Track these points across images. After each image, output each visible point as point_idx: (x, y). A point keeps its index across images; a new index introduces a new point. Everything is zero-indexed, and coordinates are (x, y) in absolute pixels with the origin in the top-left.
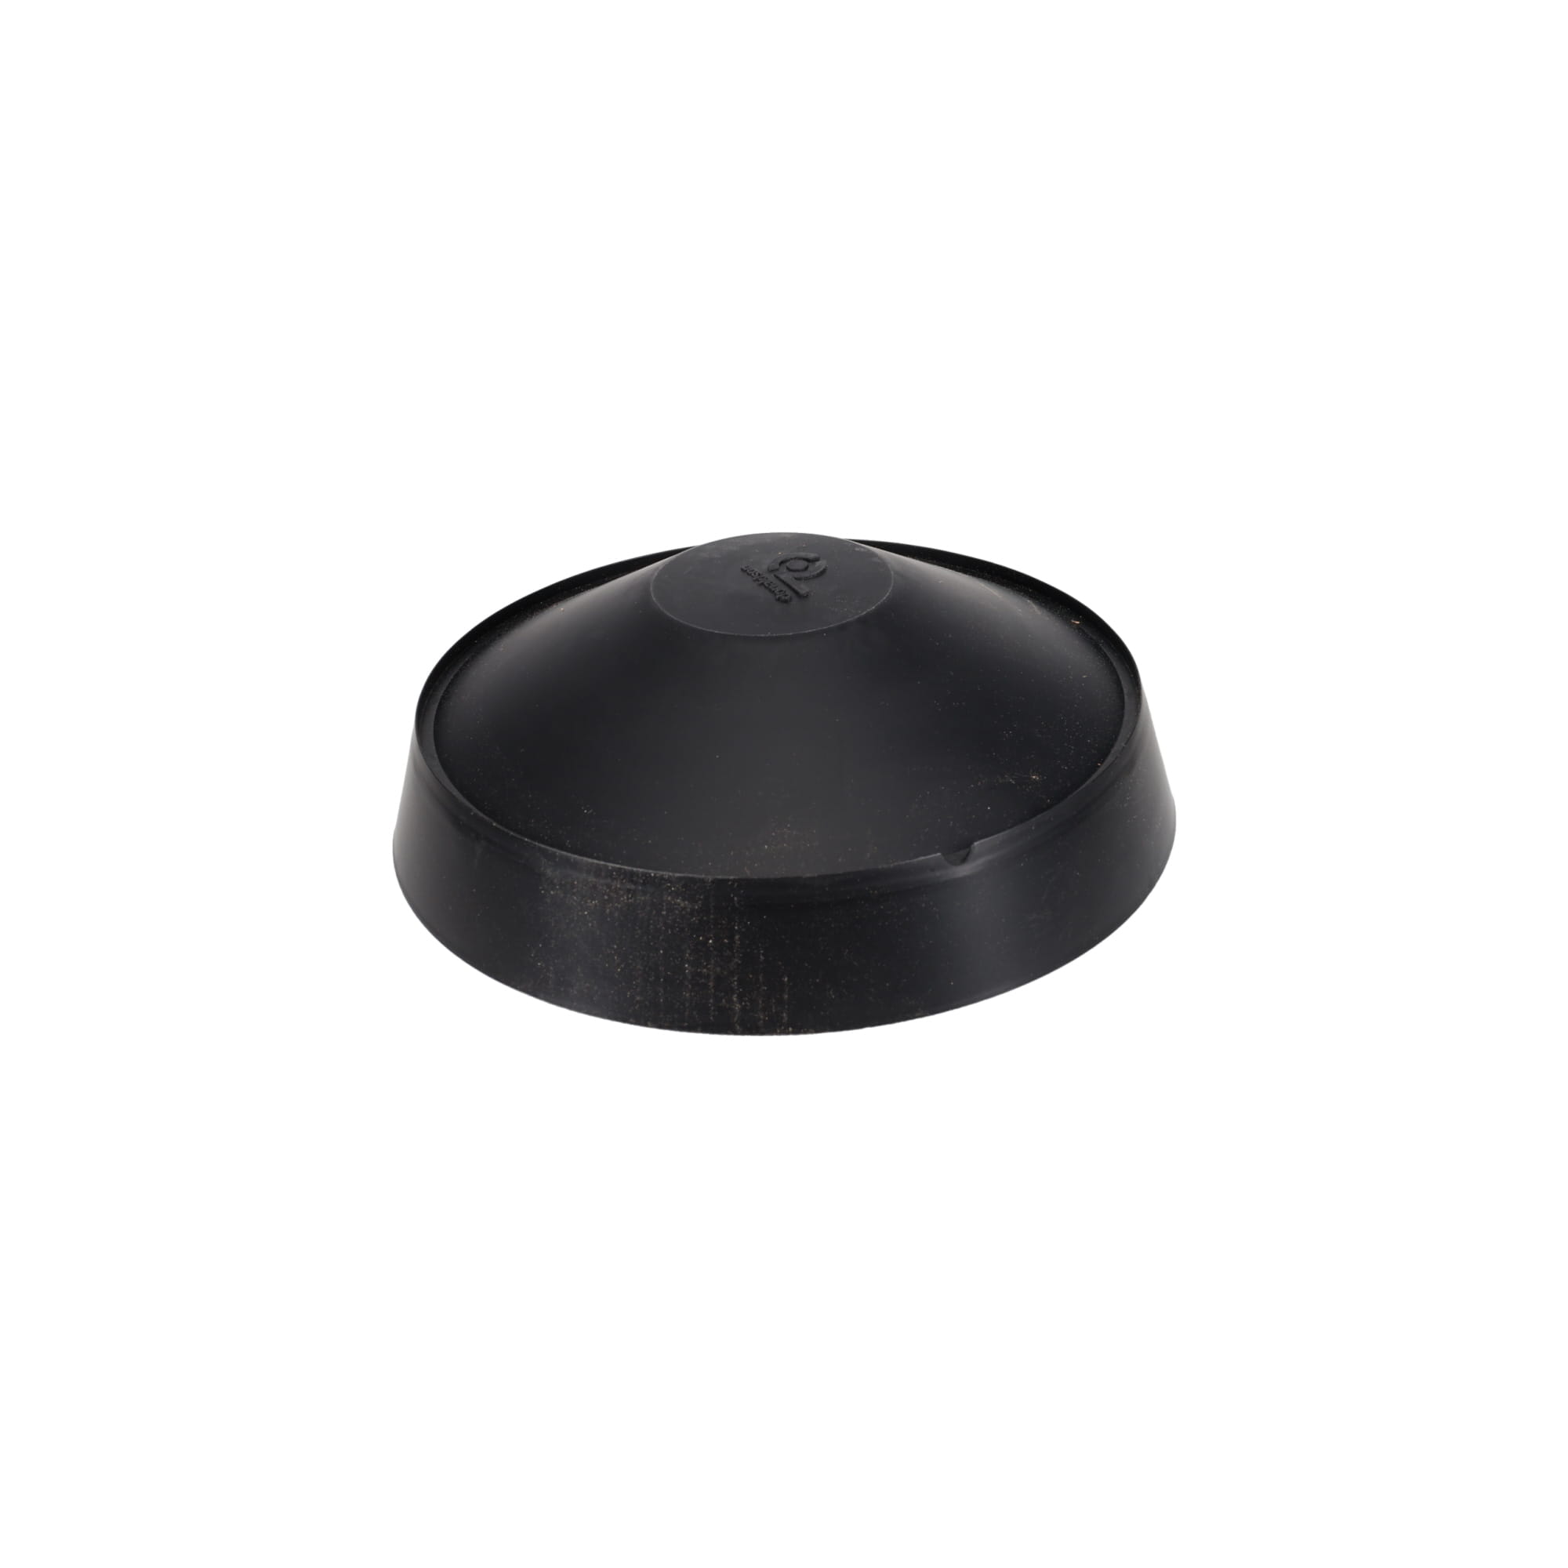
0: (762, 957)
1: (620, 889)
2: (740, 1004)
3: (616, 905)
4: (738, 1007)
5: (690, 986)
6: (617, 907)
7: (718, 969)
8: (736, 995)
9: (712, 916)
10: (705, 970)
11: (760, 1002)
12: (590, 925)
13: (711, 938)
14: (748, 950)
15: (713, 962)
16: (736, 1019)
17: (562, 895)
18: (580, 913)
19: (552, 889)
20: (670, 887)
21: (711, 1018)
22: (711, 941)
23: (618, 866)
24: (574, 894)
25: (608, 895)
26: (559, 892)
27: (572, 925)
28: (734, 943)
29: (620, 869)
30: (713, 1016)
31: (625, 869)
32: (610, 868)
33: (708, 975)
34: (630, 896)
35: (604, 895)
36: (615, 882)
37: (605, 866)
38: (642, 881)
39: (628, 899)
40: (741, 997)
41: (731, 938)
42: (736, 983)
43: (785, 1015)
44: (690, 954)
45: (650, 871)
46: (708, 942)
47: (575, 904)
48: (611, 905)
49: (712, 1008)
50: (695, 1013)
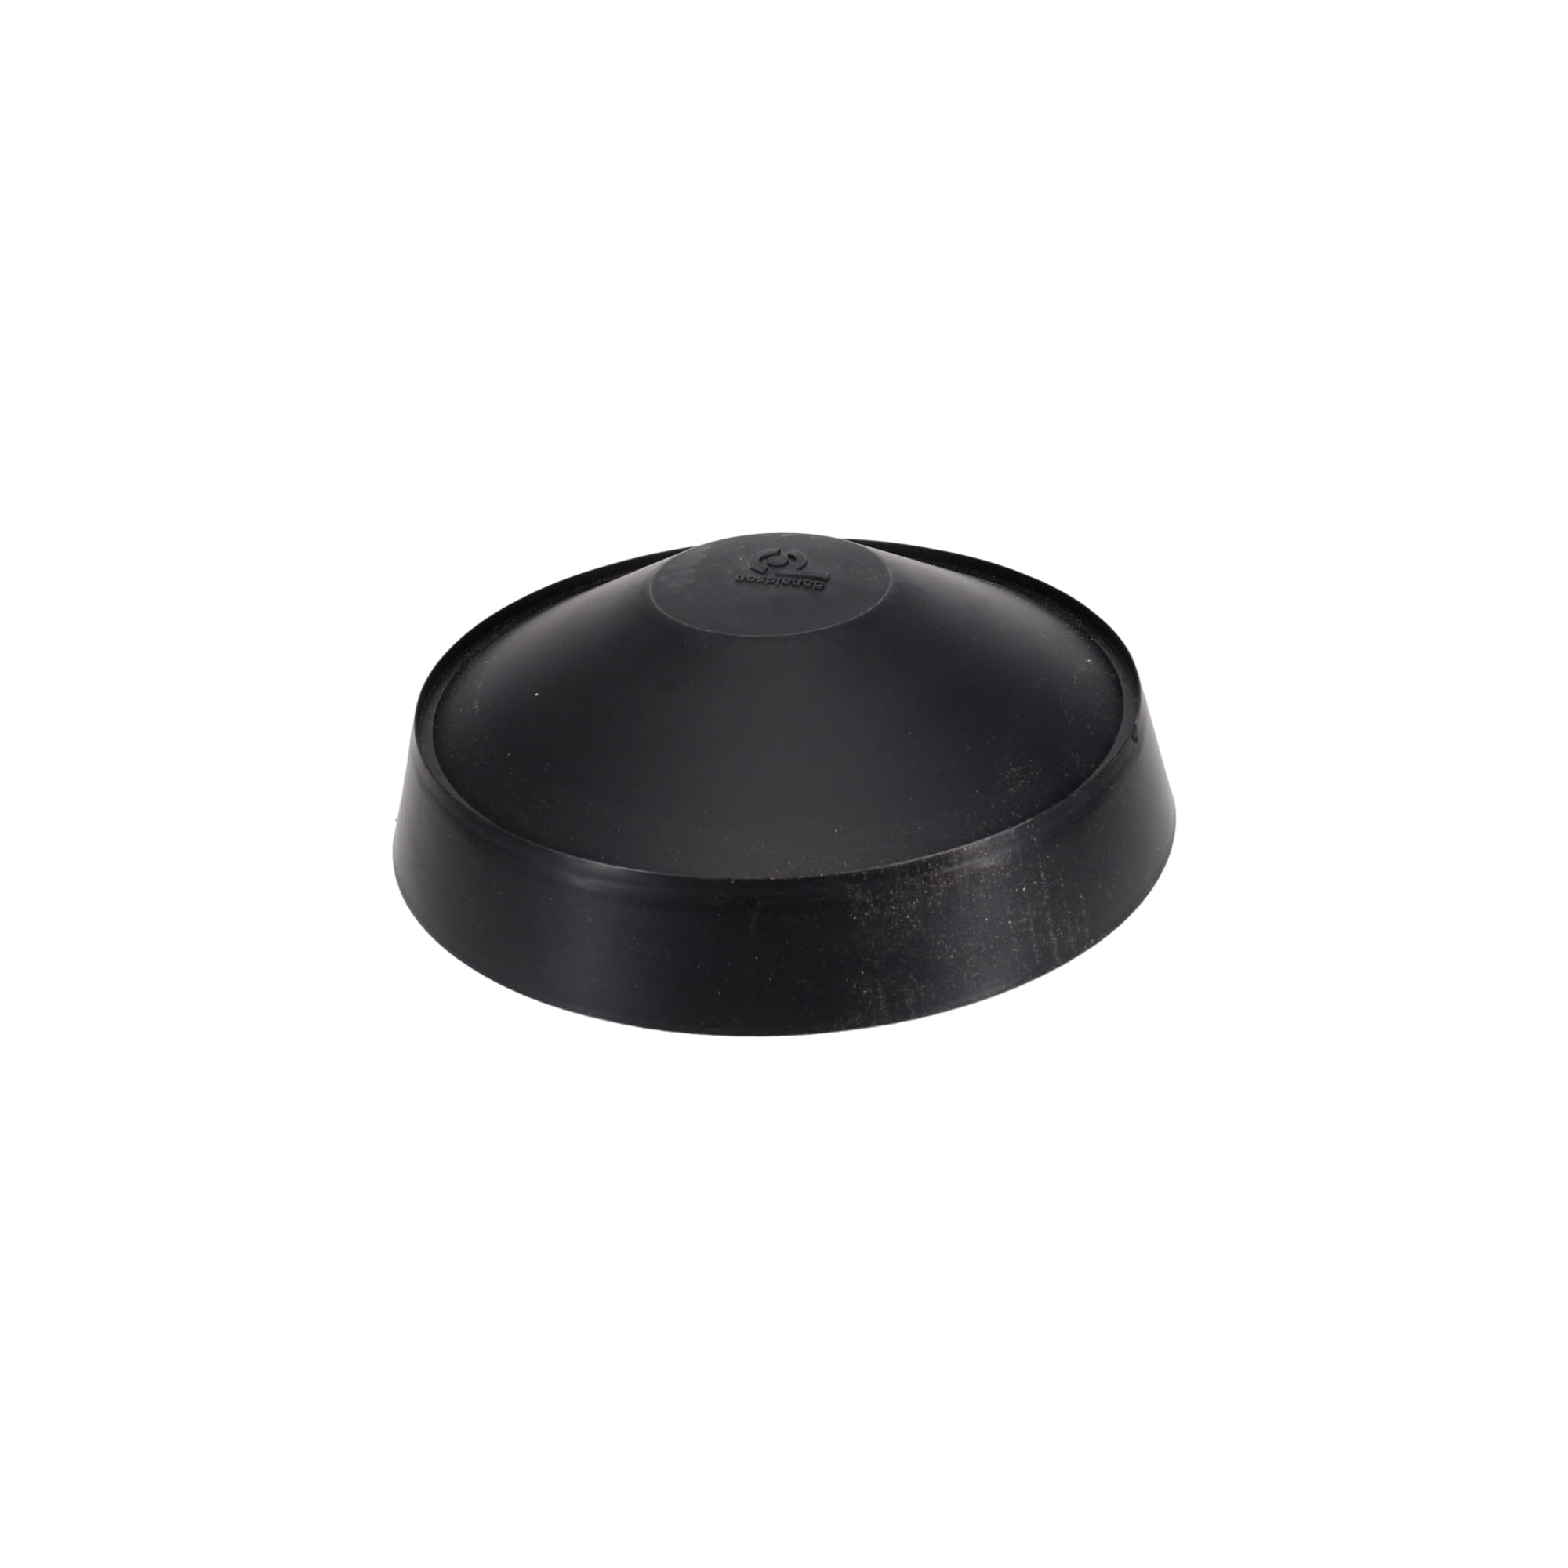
0: (1062, 885)
1: (938, 877)
2: (1056, 936)
3: (937, 894)
4: (1054, 941)
5: (1016, 940)
6: (939, 896)
7: (1035, 912)
8: (1051, 931)
9: (1021, 865)
10: (1025, 919)
11: (1069, 927)
12: (915, 926)
13: (1023, 887)
14: (1053, 883)
15: (1029, 907)
16: (1055, 954)
17: (878, 912)
18: (902, 920)
19: (866, 911)
20: (983, 853)
21: (1038, 961)
22: (1024, 889)
23: (931, 856)
24: (891, 904)
25: (928, 889)
26: (874, 910)
27: (896, 936)
28: (1042, 881)
29: (934, 857)
30: (1040, 959)
31: (939, 856)
32: (924, 861)
33: (1028, 923)
34: (949, 880)
35: (923, 890)
36: (932, 872)
37: (918, 862)
38: (957, 860)
39: (947, 882)
40: (1055, 932)
41: (1038, 878)
42: (1049, 919)
43: (1086, 930)
44: (1011, 910)
45: (962, 847)
46: (1022, 891)
47: (894, 913)
48: (932, 897)
49: (1037, 952)
50: (1024, 963)
